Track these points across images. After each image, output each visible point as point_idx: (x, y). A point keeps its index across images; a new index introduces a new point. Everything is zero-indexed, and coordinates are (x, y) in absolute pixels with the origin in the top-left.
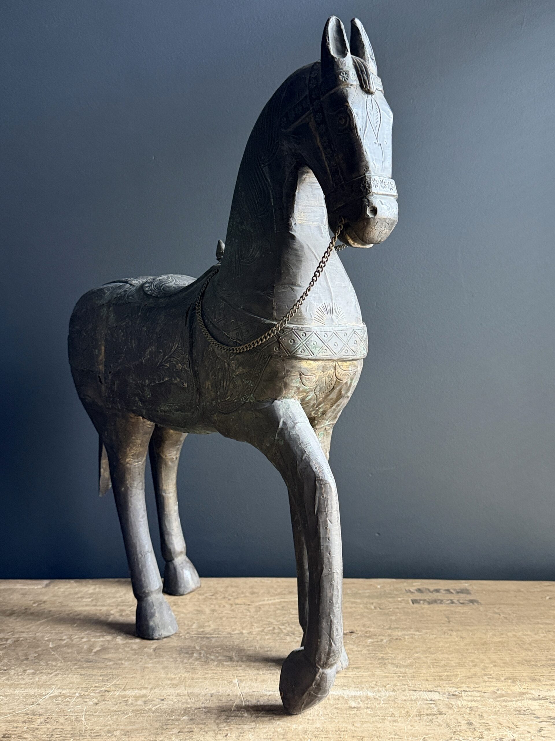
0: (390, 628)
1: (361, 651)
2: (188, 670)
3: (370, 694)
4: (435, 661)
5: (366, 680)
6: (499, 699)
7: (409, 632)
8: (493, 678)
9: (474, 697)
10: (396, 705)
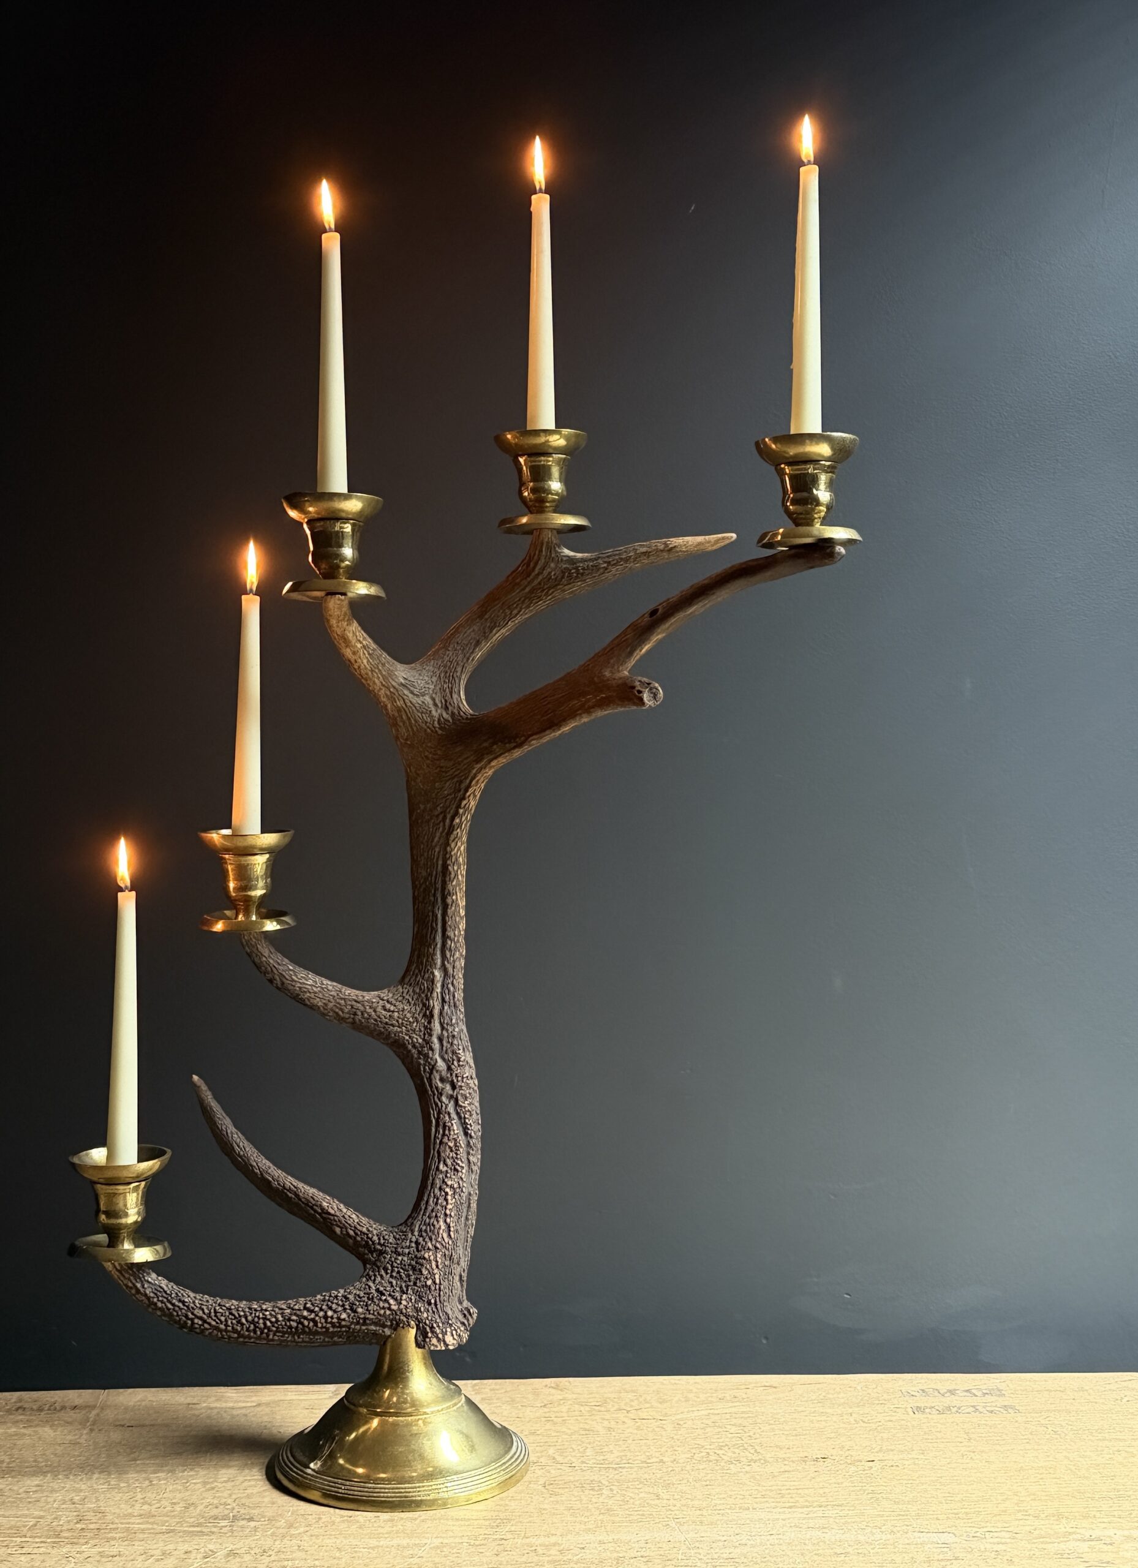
0: (880, 1451)
1: (842, 1483)
2: (602, 1511)
3: (861, 1538)
4: (948, 1495)
5: (853, 1520)
6: (1035, 1541)
7: (910, 1456)
8: (1029, 1515)
9: (1001, 1538)
10: (897, 1549)
